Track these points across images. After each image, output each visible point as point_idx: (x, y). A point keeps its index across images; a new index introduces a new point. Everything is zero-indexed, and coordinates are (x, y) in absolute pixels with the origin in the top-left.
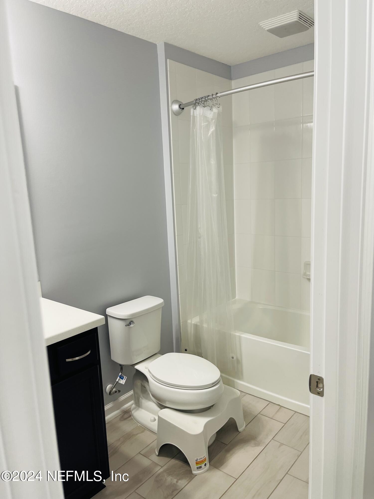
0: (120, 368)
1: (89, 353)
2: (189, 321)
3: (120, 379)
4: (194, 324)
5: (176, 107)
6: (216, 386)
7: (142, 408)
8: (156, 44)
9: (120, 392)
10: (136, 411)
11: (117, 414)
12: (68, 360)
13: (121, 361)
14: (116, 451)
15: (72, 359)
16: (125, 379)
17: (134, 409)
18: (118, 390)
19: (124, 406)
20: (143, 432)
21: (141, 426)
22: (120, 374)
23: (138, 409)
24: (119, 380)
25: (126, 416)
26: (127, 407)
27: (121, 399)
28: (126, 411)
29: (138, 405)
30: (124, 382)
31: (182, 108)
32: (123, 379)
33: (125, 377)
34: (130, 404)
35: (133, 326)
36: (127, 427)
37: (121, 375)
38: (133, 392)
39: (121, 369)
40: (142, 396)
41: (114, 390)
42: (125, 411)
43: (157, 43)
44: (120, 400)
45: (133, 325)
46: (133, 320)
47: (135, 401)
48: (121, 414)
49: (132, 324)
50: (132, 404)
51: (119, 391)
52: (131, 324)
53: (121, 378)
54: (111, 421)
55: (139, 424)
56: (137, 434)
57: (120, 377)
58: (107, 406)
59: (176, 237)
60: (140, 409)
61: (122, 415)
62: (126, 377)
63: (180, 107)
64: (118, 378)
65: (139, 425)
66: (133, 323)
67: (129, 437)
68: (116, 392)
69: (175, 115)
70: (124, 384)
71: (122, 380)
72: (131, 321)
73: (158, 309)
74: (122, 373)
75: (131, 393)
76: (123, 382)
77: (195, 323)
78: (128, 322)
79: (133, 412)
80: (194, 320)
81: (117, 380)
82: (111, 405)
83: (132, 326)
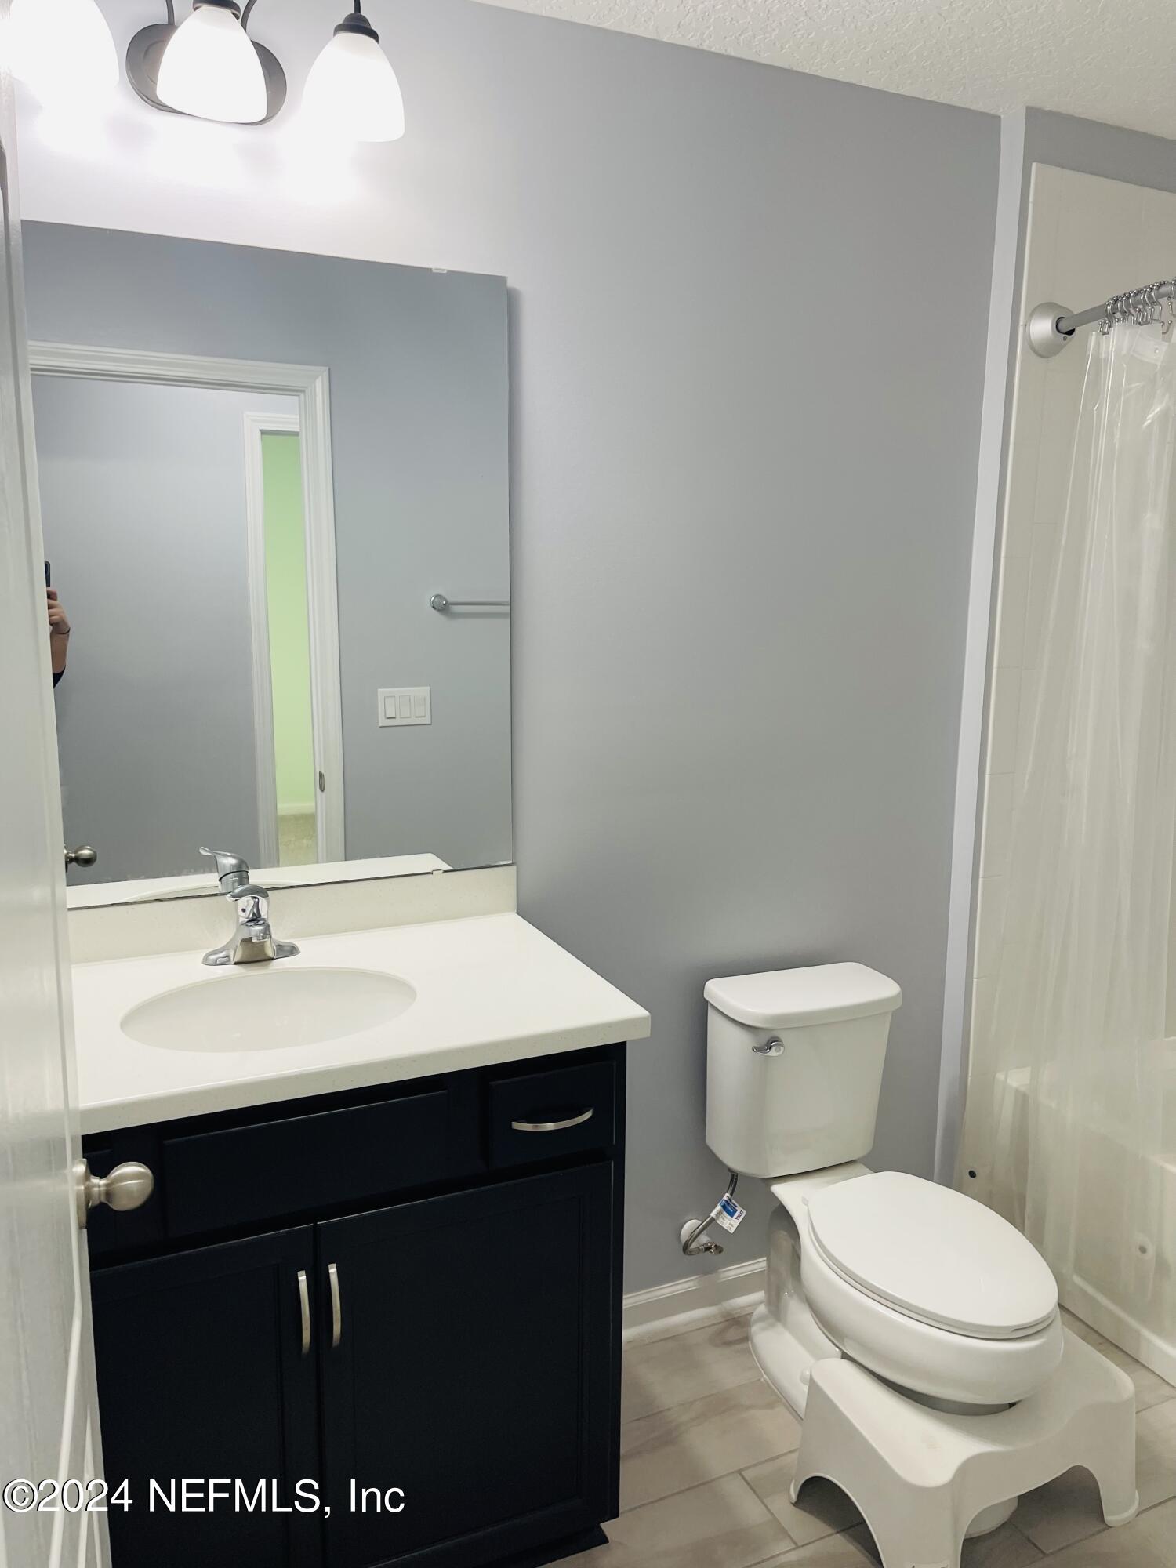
0: (730, 1179)
1: (588, 1115)
2: (1000, 1076)
3: (725, 1213)
4: (1017, 1091)
5: (1042, 328)
6: (1035, 1339)
7: (785, 1325)
8: (999, 115)
9: (720, 1252)
10: (763, 1329)
11: (708, 1318)
12: (518, 1126)
13: (733, 1159)
14: (667, 1437)
15: (533, 1127)
16: (739, 1217)
17: (762, 1319)
18: (716, 1246)
19: (733, 1298)
20: (770, 1406)
21: (768, 1384)
22: (726, 1196)
23: (772, 1325)
24: (719, 1213)
25: (733, 1334)
26: (742, 1308)
27: (727, 1274)
28: (736, 1316)
29: (776, 1312)
30: (736, 1225)
31: (1065, 330)
32: (732, 1215)
33: (739, 1209)
34: (753, 1300)
35: (778, 1054)
36: (725, 1372)
37: (730, 1200)
38: (764, 1264)
39: (732, 1180)
40: (790, 1286)
41: (704, 1239)
42: (734, 1318)
43: (1000, 112)
44: (722, 1275)
45: (777, 1051)
46: (782, 1035)
47: (768, 1292)
48: (718, 1323)
49: (773, 1049)
50: (761, 1303)
51: (719, 1250)
52: (770, 1048)
53: (729, 1209)
54: (683, 1334)
55: (765, 1376)
56: (749, 1408)
57: (724, 1207)
58: (678, 1284)
59: (987, 778)
60: (779, 1327)
61: (721, 1326)
62: (745, 1213)
63: (1060, 325)
64: (719, 1207)
65: (762, 1380)
66: (780, 1045)
67: (721, 1406)
68: (708, 1249)
69: (1033, 354)
70: (732, 1232)
71: (729, 1217)
72: (772, 1038)
73: (880, 1014)
74: (731, 1195)
75: (759, 1265)
76: (730, 1223)
77: (1023, 1089)
78: (764, 1039)
79: (754, 1329)
80: (1015, 1079)
81: (713, 1214)
82: (691, 1284)
83: (773, 1053)
